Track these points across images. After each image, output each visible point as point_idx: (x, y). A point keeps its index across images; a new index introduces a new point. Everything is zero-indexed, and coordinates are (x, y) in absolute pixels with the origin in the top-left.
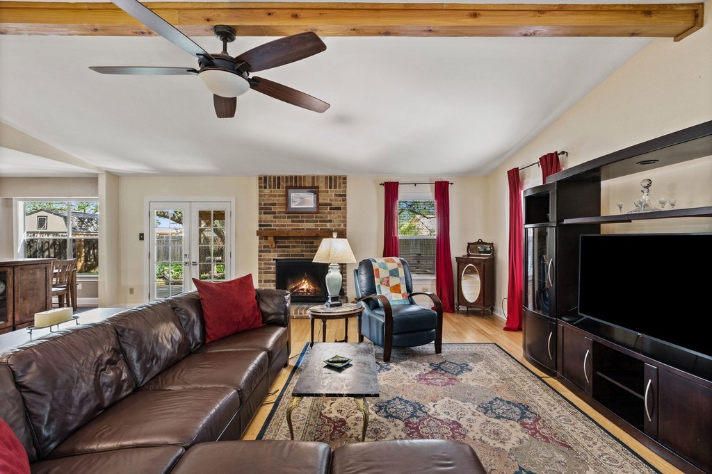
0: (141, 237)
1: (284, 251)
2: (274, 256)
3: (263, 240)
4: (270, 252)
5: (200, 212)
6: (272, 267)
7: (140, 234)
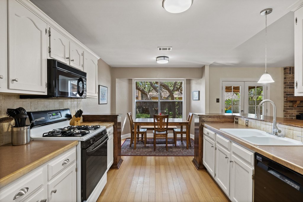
0: (218, 100)
1: (300, 109)
2: (295, 112)
3: (289, 103)
4: (292, 109)
5: (249, 87)
6: (294, 118)
7: (217, 99)
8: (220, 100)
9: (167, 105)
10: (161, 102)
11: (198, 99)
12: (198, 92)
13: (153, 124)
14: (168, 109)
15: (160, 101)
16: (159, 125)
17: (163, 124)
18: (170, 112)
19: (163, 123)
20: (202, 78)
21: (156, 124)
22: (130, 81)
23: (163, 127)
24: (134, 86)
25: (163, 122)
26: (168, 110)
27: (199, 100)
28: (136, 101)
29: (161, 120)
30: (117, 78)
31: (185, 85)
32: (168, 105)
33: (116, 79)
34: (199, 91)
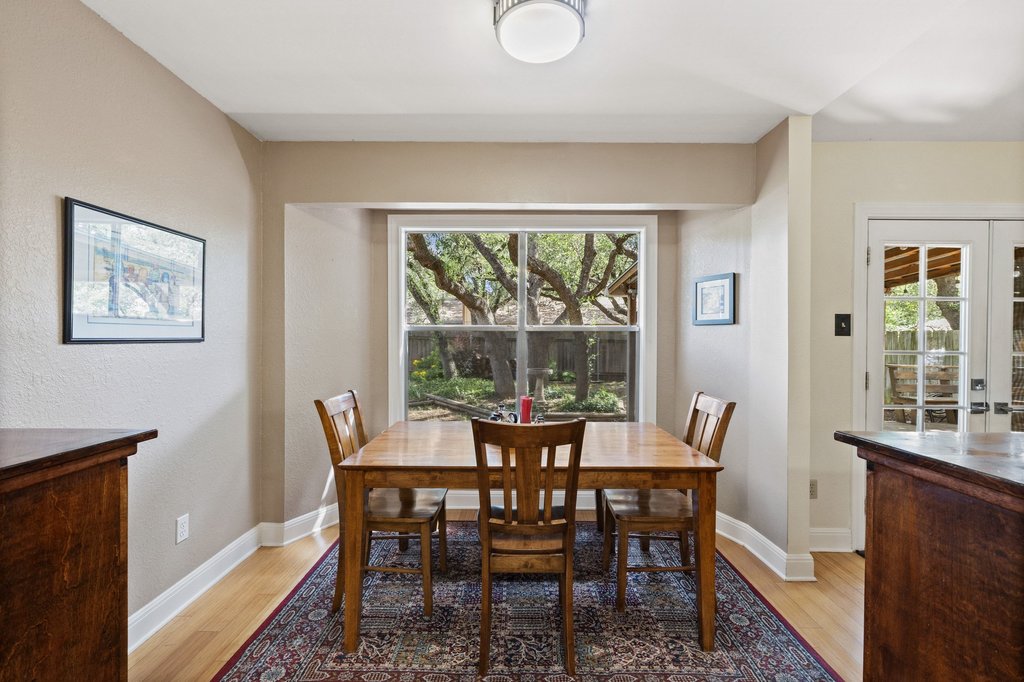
0: (843, 325)
5: (1017, 249)
7: (838, 317)
8: (857, 325)
9: (553, 349)
10: (530, 333)
11: (727, 315)
12: (727, 283)
13: (474, 477)
14: (559, 362)
15: (529, 328)
16: (516, 487)
17: (543, 475)
18: (564, 370)
19: (543, 470)
20: (754, 203)
21: (493, 477)
22: (377, 217)
23: (541, 507)
24: (400, 254)
25: (544, 464)
26: (558, 366)
27: (735, 320)
28: (405, 327)
29: (528, 456)
30: (293, 201)
31: (655, 247)
32: (556, 348)
33: (289, 208)
34: (735, 277)
